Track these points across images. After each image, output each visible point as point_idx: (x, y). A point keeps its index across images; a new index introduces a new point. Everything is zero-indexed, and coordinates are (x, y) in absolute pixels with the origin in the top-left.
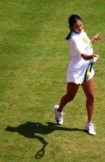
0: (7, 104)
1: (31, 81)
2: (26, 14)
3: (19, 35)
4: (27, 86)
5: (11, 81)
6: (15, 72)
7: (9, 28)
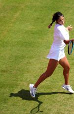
0: (25, 83)
1: (42, 66)
2: (38, 19)
3: (33, 33)
4: (39, 70)
5: (28, 67)
6: (31, 61)
7: (26, 29)
